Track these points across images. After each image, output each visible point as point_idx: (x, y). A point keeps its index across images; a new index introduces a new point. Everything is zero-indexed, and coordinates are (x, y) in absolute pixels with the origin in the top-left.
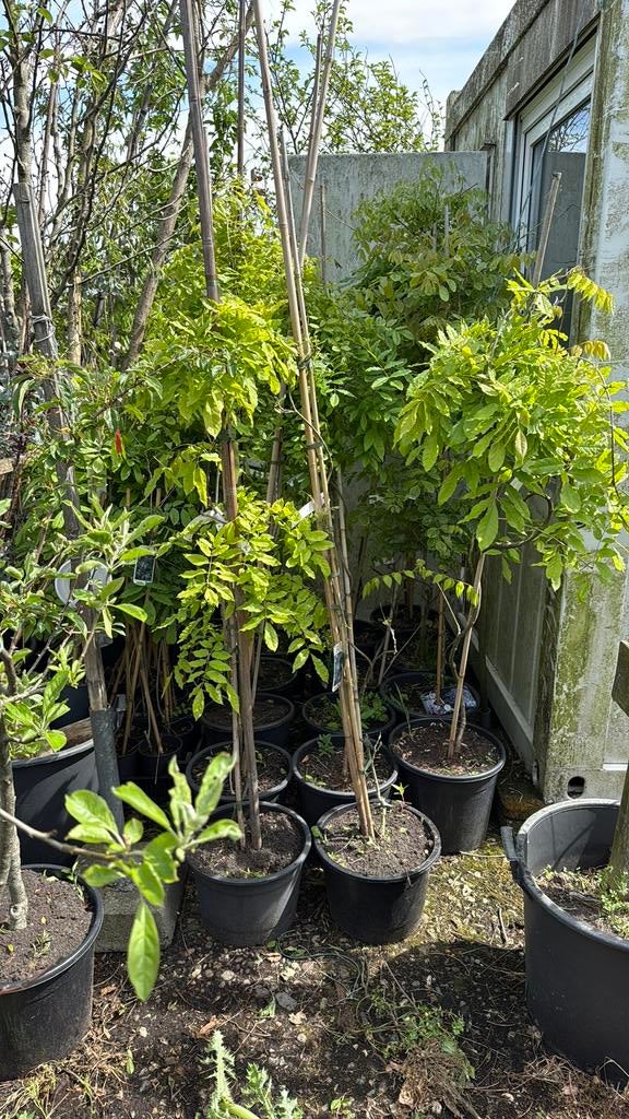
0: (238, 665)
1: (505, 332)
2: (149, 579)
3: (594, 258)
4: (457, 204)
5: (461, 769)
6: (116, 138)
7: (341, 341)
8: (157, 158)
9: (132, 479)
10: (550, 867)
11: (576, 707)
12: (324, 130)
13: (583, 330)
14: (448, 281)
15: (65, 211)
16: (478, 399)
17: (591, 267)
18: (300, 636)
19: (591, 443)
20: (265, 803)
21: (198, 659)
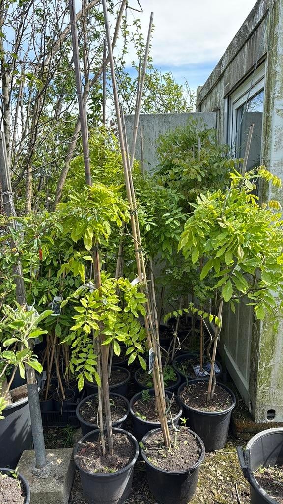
0: (101, 361)
1: (229, 197)
2: (59, 313)
3: (269, 161)
4: (204, 136)
5: (214, 408)
6: (49, 108)
7: (151, 200)
8: (68, 116)
9: (52, 264)
10: (262, 465)
11: (269, 374)
12: (142, 102)
13: (265, 193)
14: (201, 172)
15: (25, 140)
16: (218, 229)
17: (268, 165)
18: (131, 346)
19: (275, 251)
20: (116, 428)
21: (81, 358)
